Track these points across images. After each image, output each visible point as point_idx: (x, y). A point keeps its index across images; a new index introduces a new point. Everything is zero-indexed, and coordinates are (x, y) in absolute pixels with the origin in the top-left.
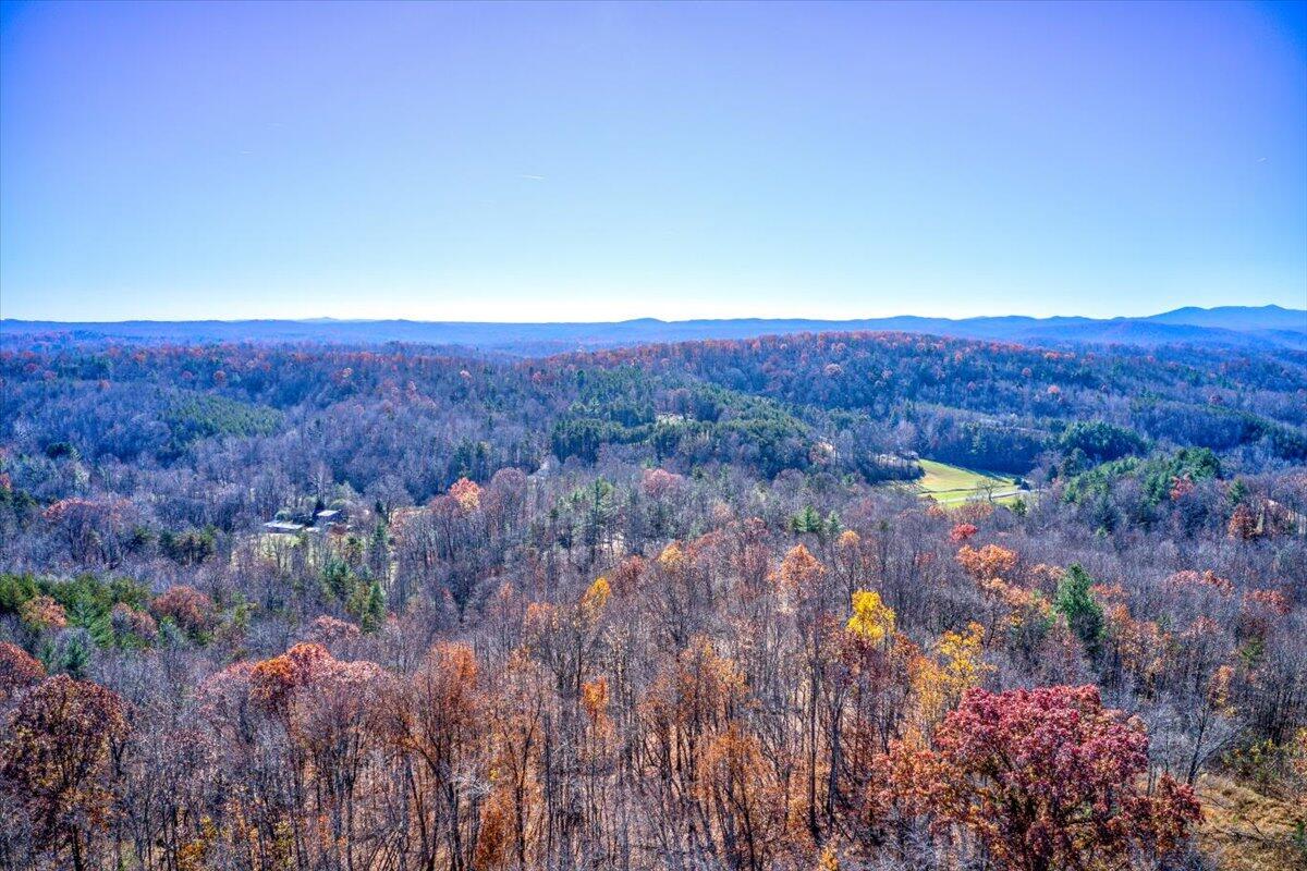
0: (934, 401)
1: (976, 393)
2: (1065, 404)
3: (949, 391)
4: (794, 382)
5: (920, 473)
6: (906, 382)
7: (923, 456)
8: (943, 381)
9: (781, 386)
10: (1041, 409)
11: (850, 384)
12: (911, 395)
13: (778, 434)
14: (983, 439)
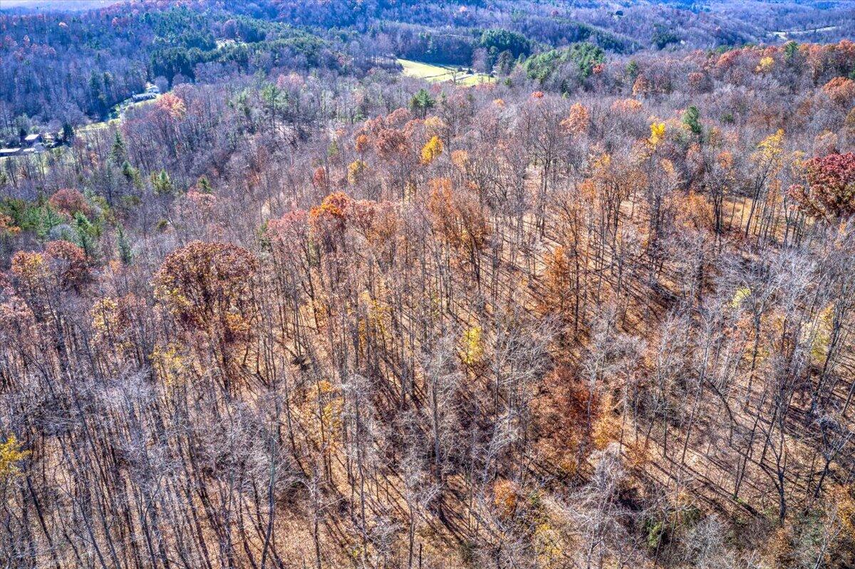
0: (393, 19)
1: (417, 13)
2: (471, 19)
3: (400, 12)
4: (298, 11)
5: (401, 68)
6: (373, 7)
7: (399, 56)
8: (394, 6)
9: (289, 13)
10: (458, 22)
11: (337, 10)
12: (378, 15)
13: (314, 48)
14: (434, 43)
